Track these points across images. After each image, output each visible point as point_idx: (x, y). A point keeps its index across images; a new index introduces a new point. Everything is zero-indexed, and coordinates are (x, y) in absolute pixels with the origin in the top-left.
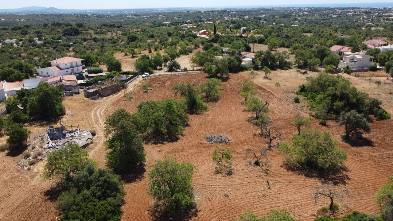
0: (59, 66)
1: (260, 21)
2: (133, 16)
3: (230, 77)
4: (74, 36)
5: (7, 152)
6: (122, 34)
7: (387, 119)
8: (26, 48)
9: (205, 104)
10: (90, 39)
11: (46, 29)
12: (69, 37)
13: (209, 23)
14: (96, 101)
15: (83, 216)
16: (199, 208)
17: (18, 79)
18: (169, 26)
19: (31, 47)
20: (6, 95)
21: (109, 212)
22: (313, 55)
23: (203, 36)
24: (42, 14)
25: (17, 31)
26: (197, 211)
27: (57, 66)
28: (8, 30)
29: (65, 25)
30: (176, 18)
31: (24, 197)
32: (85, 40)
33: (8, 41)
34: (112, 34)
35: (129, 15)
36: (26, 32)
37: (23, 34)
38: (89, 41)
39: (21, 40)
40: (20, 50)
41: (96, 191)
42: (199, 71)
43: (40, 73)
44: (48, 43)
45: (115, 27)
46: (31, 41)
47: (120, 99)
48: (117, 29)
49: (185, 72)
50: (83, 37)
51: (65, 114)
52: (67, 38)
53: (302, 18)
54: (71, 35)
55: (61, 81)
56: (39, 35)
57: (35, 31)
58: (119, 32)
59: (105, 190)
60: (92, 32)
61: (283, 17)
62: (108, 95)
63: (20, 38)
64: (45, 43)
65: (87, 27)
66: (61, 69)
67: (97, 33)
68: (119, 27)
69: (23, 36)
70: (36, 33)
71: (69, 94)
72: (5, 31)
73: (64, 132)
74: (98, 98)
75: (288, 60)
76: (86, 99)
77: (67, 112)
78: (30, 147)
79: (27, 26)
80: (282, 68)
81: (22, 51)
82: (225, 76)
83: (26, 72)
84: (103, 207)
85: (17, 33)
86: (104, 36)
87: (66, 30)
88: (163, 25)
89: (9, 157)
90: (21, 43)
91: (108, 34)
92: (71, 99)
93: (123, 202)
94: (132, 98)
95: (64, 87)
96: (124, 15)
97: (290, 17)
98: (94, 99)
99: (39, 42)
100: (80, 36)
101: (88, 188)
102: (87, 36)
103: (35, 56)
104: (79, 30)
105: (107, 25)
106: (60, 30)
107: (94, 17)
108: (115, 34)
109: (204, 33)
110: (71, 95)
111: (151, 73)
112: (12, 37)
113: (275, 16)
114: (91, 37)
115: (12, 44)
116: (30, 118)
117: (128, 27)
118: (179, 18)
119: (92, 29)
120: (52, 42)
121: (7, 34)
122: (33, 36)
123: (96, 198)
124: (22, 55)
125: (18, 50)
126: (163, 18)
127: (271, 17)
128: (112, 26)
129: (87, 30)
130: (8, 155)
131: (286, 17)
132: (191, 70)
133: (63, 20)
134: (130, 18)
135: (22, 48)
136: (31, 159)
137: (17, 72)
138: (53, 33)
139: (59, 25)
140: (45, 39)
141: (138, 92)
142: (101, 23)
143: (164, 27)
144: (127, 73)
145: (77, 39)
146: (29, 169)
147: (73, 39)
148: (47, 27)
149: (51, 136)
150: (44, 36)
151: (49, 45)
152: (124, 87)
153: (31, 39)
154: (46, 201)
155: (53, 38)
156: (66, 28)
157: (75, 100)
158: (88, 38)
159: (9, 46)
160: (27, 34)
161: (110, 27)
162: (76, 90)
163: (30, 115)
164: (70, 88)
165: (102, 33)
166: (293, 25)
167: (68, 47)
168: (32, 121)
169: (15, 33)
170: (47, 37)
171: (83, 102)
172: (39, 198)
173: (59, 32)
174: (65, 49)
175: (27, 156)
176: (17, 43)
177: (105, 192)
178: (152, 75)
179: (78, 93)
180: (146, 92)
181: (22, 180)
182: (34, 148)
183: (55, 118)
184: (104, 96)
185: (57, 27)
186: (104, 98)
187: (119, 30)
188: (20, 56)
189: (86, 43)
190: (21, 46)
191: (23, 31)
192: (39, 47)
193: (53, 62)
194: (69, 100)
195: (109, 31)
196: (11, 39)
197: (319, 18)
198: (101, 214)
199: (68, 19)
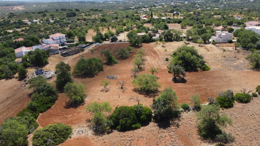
0: (53, 38)
1: (195, 6)
2: (114, 2)
3: (143, 46)
4: (72, 17)
5: (18, 79)
6: (101, 16)
7: (206, 70)
8: (44, 25)
9: (116, 61)
10: (82, 19)
11: (57, 13)
12: (69, 18)
13: (159, 7)
14: (65, 58)
15: (38, 102)
16: (85, 103)
17: (31, 45)
18: (133, 10)
19: (47, 24)
20: (24, 54)
21: (48, 101)
22: (197, 33)
23: (145, 18)
24: (57, 2)
25: (40, 14)
26: (84, 104)
27: (52, 39)
28: (35, 13)
29: (68, 10)
30: (141, 3)
31: (20, 95)
32: (78, 20)
33: (35, 21)
34: (95, 16)
35: (111, 1)
36: (45, 14)
37: (43, 16)
38: (81, 20)
39: (42, 20)
40: (41, 26)
41: (45, 93)
42: (127, 42)
43: (44, 42)
44: (57, 22)
45: (98, 11)
46: (47, 20)
47: (78, 57)
48: (99, 12)
49: (120, 42)
50: (78, 18)
51: (48, 64)
52: (68, 19)
53: (227, 2)
54: (71, 17)
55: (50, 47)
56: (52, 16)
57: (50, 14)
58: (100, 14)
59: (49, 93)
60: (83, 14)
61: (214, 2)
62: (73, 55)
63: (41, 19)
64: (55, 22)
65: (81, 12)
66: (54, 40)
67: (86, 15)
68: (100, 11)
69: (43, 17)
70: (51, 15)
71: (53, 54)
72: (34, 14)
73: (42, 71)
74: (67, 56)
75: (181, 36)
76: (61, 56)
77: (49, 63)
78: (27, 77)
79: (46, 11)
80: (176, 40)
81: (42, 27)
82: (140, 45)
83: (36, 42)
84: (46, 99)
85: (40, 15)
86: (91, 17)
87: (68, 14)
88: (130, 9)
89: (18, 81)
90: (42, 22)
91: (93, 16)
92: (54, 56)
93: (57, 99)
94: (84, 56)
95: (51, 50)
96: (107, 2)
97: (218, 2)
98: (65, 57)
99: (52, 21)
100: (76, 17)
101: (42, 92)
102: (80, 17)
103: (48, 30)
104: (76, 13)
105: (93, 10)
106: (65, 13)
107: (89, 3)
108: (97, 16)
109: (145, 17)
110: (55, 54)
111: (101, 43)
112: (37, 18)
113: (208, 1)
114: (83, 18)
115: (37, 22)
116: (31, 65)
117: (106, 11)
118: (143, 3)
119: (84, 13)
120: (59, 21)
121: (35, 16)
122: (49, 18)
123: (44, 96)
124: (41, 29)
125: (40, 26)
126: (132, 3)
127: (205, 2)
128: (97, 10)
129: (81, 13)
130: (18, 80)
131: (215, 2)
132: (124, 41)
133: (69, 5)
134: (111, 3)
135: (42, 25)
136: (27, 82)
137: (31, 42)
138: (61, 15)
139: (65, 10)
140: (56, 19)
141: (89, 53)
142: (90, 9)
143: (130, 10)
144: (87, 43)
145: (74, 19)
146: (25, 86)
147: (72, 19)
148: (58, 11)
149: (37, 73)
150: (55, 18)
151: (57, 23)
152: (83, 50)
153: (48, 19)
154: (28, 97)
155: (60, 19)
156: (69, 12)
157: (55, 57)
158: (81, 18)
159: (35, 24)
160: (46, 16)
161: (95, 11)
162: (57, 52)
163: (31, 64)
164: (54, 51)
165: (89, 15)
166: (215, 9)
167: (68, 25)
168: (32, 66)
169: (39, 16)
170: (57, 18)
171: (59, 58)
172: (26, 96)
173: (64, 14)
174: (66, 26)
175: (25, 81)
176: (40, 22)
177: (49, 94)
178: (101, 44)
179: (58, 53)
180: (92, 53)
181: (21, 90)
182: (29, 78)
183: (43, 65)
184: (70, 55)
185: (63, 12)
186: (70, 56)
187: (101, 13)
188: (40, 30)
189: (79, 21)
190: (42, 24)
191: (43, 14)
192: (52, 24)
193: (50, 36)
194: (52, 57)
195: (94, 14)
196: (36, 19)
197: (239, 2)
198: (45, 101)
199: (73, 4)
